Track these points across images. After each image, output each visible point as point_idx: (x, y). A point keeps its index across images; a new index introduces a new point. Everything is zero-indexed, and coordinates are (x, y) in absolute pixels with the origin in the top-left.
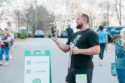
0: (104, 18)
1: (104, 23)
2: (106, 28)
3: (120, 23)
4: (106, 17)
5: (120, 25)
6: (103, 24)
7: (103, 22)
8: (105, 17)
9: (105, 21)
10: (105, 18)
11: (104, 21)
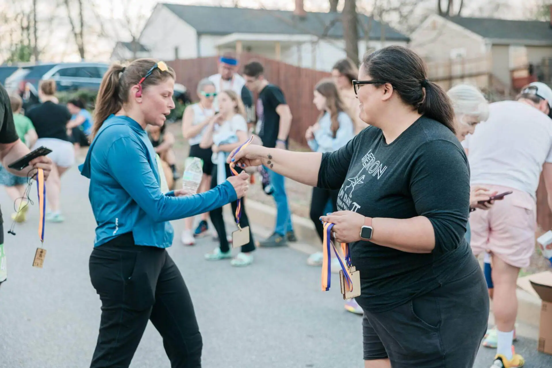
0: (19, 31)
1: (22, 49)
2: (24, 68)
3: (82, 51)
4: (28, 28)
5: (82, 56)
6: (18, 52)
7: (19, 46)
8: (23, 28)
9: (26, 43)
10: (25, 32)
11: (22, 42)
